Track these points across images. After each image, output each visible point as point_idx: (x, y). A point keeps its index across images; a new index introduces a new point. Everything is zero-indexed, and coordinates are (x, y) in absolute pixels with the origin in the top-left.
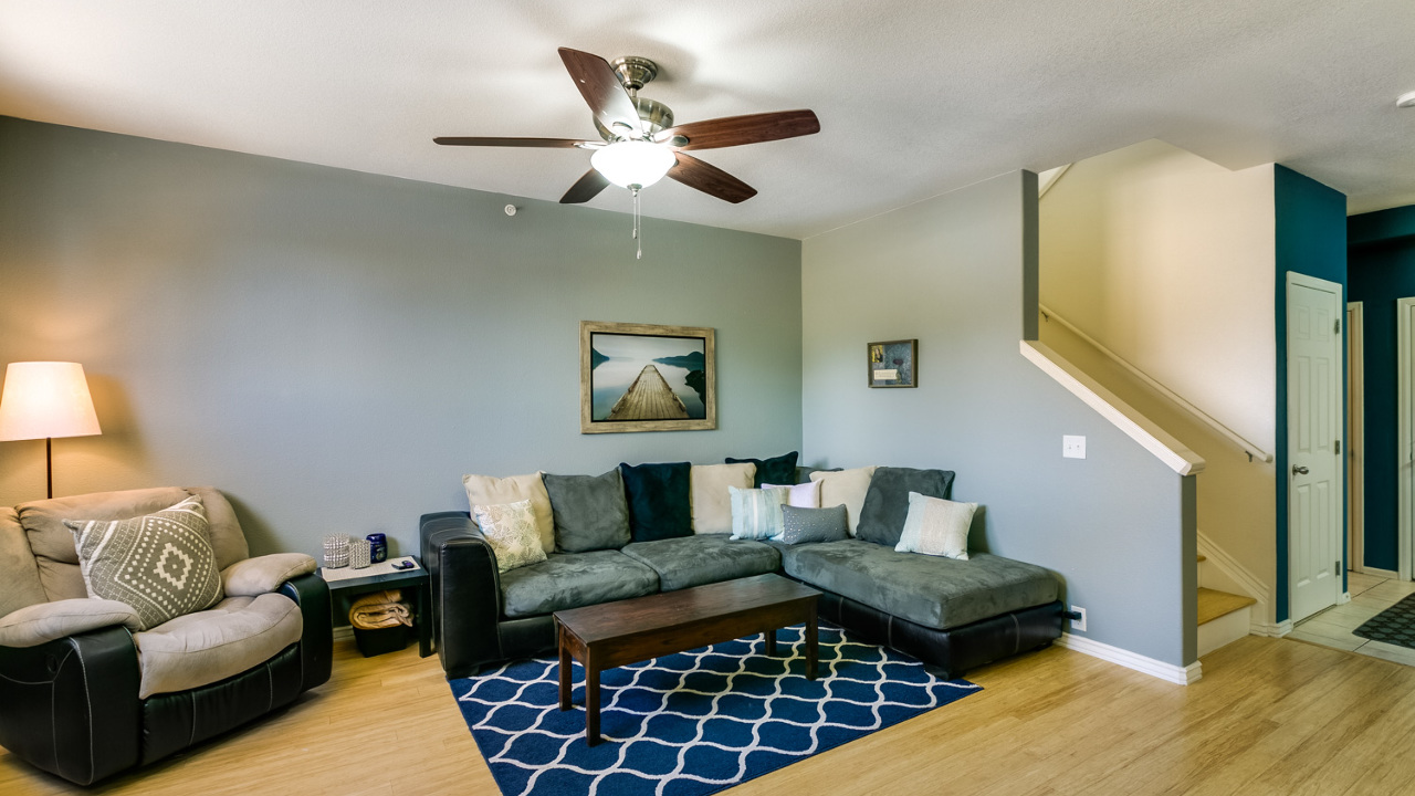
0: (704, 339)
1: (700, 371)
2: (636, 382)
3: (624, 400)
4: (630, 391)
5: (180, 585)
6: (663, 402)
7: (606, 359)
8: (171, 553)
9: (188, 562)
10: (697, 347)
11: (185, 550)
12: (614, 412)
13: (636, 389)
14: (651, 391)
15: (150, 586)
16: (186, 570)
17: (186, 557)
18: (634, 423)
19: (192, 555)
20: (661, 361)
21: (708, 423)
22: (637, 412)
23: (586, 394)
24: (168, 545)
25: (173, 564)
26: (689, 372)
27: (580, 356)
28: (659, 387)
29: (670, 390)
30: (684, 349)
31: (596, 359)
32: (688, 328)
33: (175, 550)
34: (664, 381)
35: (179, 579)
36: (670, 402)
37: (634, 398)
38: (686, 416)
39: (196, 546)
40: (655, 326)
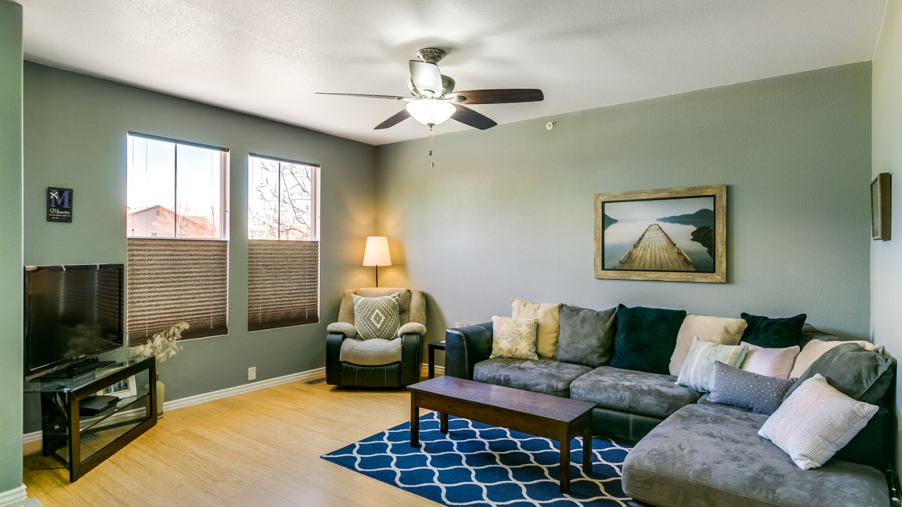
0: (714, 196)
1: (709, 227)
2: (641, 239)
3: (630, 254)
4: (635, 247)
5: (378, 326)
6: (666, 256)
7: (615, 221)
8: (377, 313)
9: (383, 318)
10: (707, 205)
11: (383, 313)
12: (621, 263)
13: (641, 245)
14: (655, 247)
15: (368, 324)
16: (381, 321)
17: (382, 316)
18: (638, 272)
19: (385, 315)
20: (665, 220)
21: (717, 277)
22: (642, 263)
23: (598, 249)
24: (377, 310)
25: (378, 318)
26: (696, 229)
27: (594, 220)
28: (664, 242)
29: (675, 245)
30: (691, 208)
31: (606, 222)
32: (694, 189)
33: (379, 312)
34: (668, 238)
35: (378, 324)
36: (675, 256)
37: (639, 252)
38: (692, 269)
39: (388, 312)
40: (659, 191)
